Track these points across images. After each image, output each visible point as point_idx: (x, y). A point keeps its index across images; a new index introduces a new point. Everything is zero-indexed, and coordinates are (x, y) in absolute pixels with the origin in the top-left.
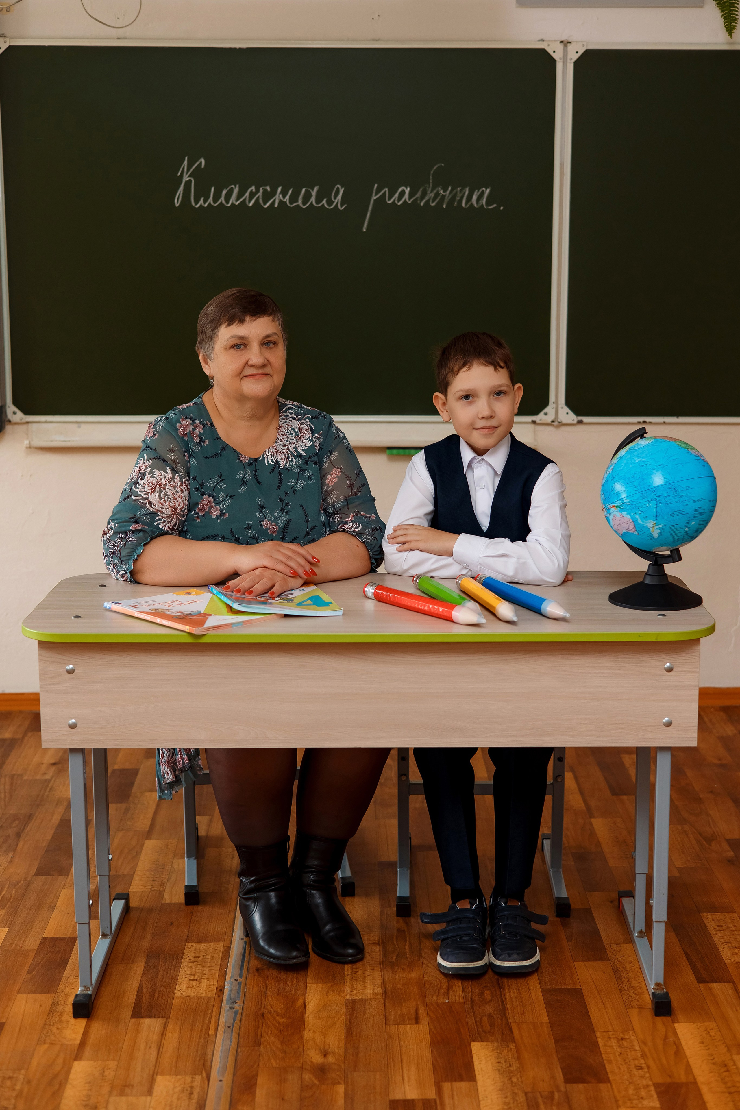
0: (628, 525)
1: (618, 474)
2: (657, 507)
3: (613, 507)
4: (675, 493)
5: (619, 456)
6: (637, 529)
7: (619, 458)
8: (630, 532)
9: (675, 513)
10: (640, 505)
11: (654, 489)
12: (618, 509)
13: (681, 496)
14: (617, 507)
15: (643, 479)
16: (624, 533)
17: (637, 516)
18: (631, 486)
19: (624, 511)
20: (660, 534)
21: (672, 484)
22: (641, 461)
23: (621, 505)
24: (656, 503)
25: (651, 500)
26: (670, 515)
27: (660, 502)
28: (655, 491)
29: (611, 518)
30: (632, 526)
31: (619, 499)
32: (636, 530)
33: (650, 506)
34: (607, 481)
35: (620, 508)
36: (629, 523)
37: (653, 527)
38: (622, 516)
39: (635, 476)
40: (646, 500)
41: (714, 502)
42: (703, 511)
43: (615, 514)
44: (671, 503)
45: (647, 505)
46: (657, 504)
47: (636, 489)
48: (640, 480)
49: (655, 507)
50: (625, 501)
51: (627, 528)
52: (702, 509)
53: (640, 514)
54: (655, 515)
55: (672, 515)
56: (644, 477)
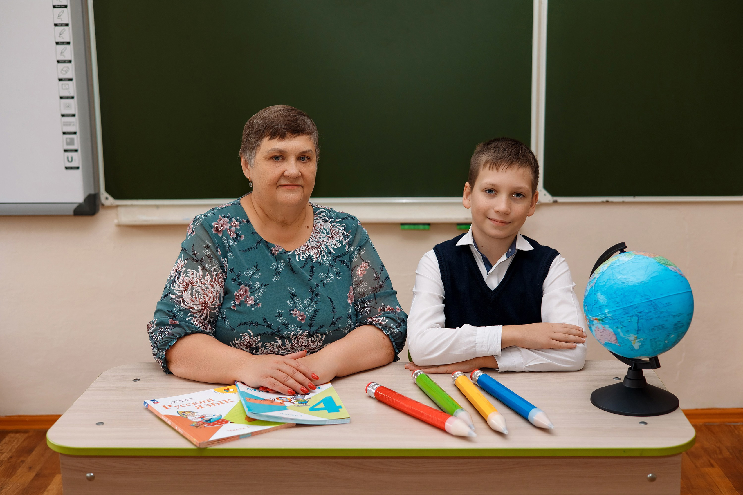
0: (610, 337)
1: (600, 289)
2: (638, 322)
3: (596, 319)
4: (656, 309)
5: (601, 271)
6: (620, 341)
7: (601, 273)
8: (612, 343)
9: (656, 328)
10: (622, 320)
11: (636, 306)
12: (601, 322)
13: (662, 312)
14: (599, 320)
15: (625, 296)
16: (606, 343)
17: (619, 330)
18: (613, 302)
19: (607, 325)
20: (641, 347)
21: (653, 301)
22: (622, 278)
23: (603, 319)
24: (637, 318)
25: (633, 316)
26: (651, 330)
27: (641, 317)
28: (636, 307)
29: (593, 328)
30: (614, 338)
31: (601, 313)
32: (618, 342)
33: (632, 322)
34: (590, 294)
35: (603, 321)
36: (612, 336)
37: (635, 340)
38: (604, 329)
39: (617, 292)
40: (628, 315)
41: (691, 315)
42: (682, 325)
43: (598, 326)
44: (652, 319)
45: (629, 320)
46: (638, 320)
47: (618, 305)
48: (622, 296)
49: (637, 321)
50: (607, 315)
51: (609, 340)
52: (681, 323)
53: (622, 328)
54: (637, 329)
55: (653, 330)
56: (626, 294)
